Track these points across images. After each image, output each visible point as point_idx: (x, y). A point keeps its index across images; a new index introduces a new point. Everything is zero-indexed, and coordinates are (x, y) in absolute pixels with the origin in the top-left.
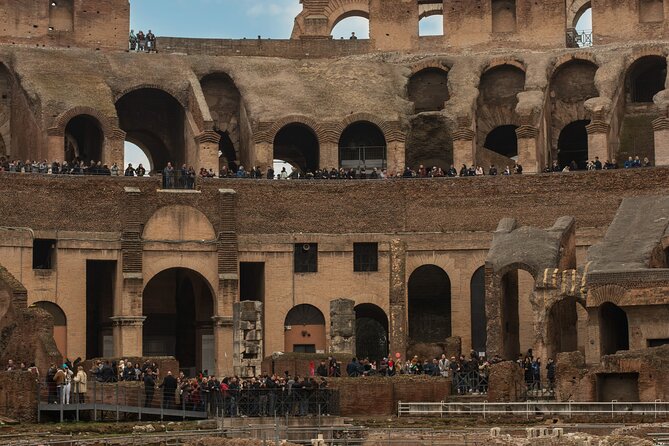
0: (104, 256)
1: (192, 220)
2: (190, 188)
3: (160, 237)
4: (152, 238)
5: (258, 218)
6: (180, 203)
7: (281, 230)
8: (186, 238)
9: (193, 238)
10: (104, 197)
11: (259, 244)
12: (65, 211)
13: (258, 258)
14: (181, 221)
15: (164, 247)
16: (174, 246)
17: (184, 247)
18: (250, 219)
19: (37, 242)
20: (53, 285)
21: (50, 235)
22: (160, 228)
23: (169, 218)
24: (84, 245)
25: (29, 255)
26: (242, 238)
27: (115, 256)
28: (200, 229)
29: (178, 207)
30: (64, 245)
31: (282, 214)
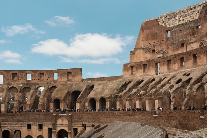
0: (50, 127)
1: (65, 120)
2: (65, 114)
3: (59, 123)
4: (58, 124)
5: (77, 119)
6: (63, 117)
7: (81, 122)
8: (64, 124)
9: (65, 124)
10: (51, 116)
11: (76, 125)
12: (45, 119)
13: (76, 127)
14: (63, 120)
15: (60, 125)
16: (62, 125)
17: (63, 125)
18: (75, 120)
19: (39, 125)
20: (42, 132)
21: (42, 123)
22: (59, 122)
23: (61, 120)
24: (47, 125)
25: (38, 127)
26: (73, 123)
27: (52, 127)
28: (66, 122)
29: (62, 118)
30: (44, 125)
31: (81, 119)
